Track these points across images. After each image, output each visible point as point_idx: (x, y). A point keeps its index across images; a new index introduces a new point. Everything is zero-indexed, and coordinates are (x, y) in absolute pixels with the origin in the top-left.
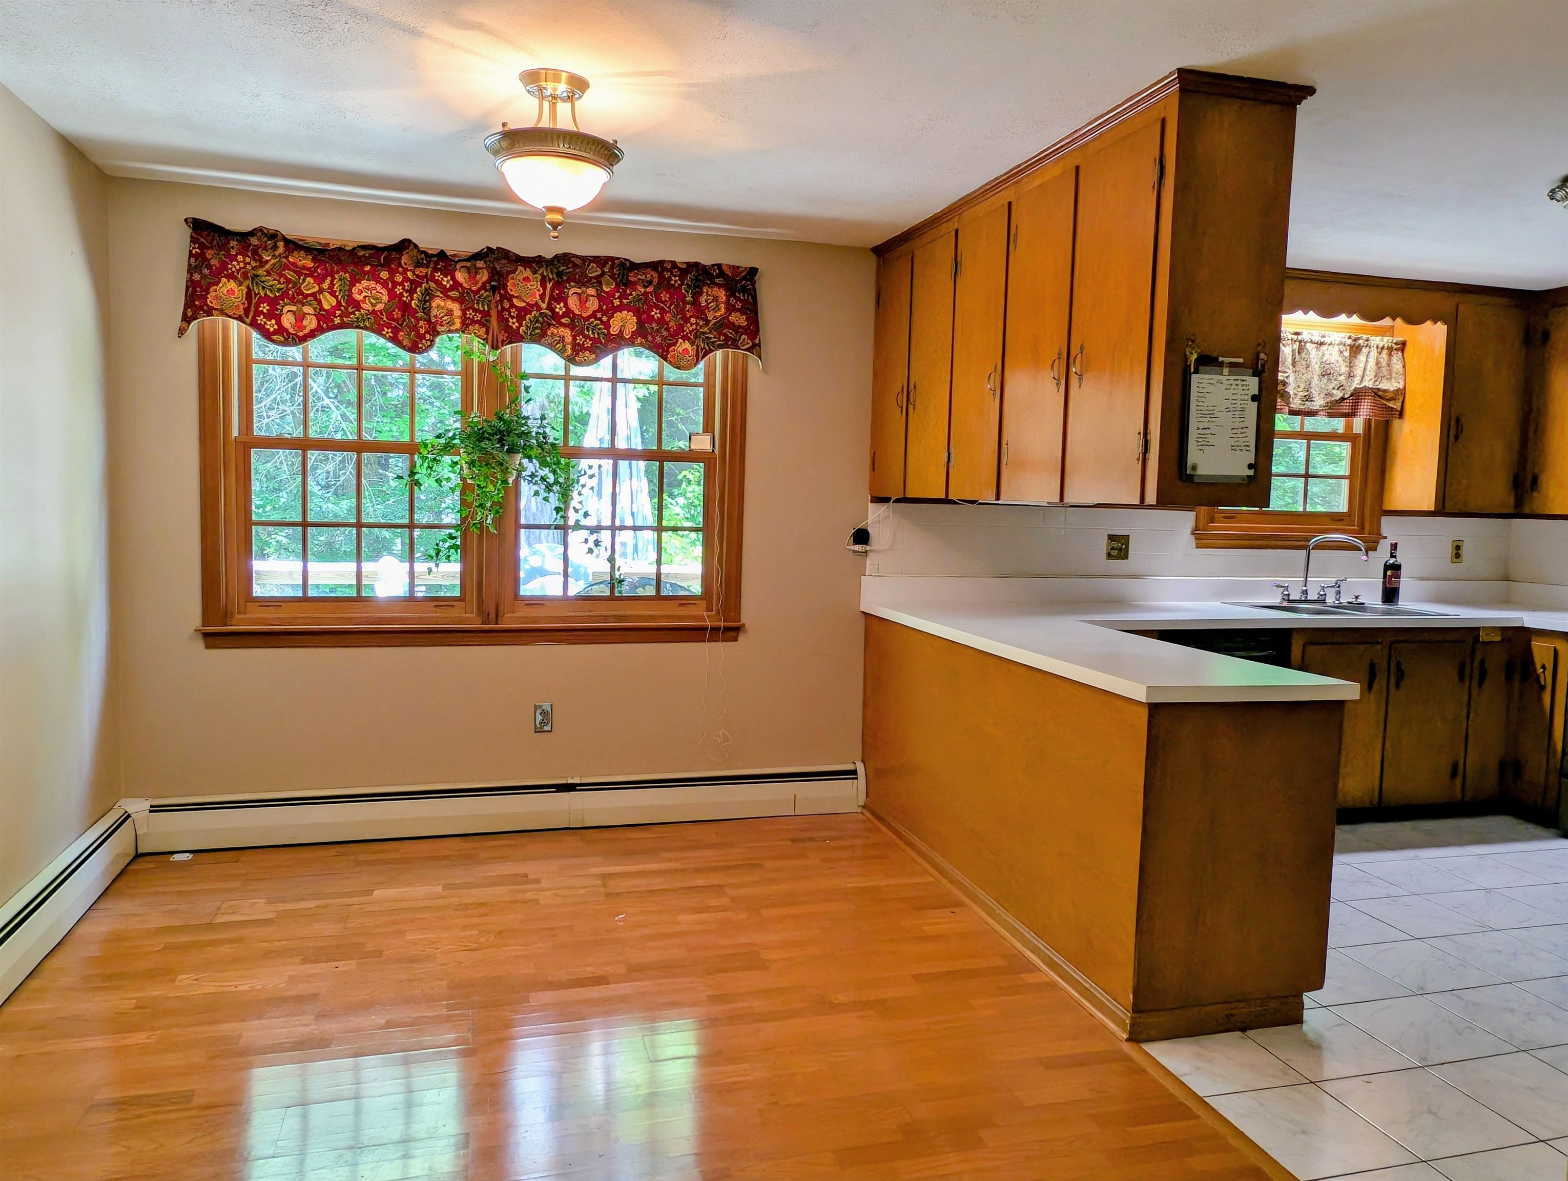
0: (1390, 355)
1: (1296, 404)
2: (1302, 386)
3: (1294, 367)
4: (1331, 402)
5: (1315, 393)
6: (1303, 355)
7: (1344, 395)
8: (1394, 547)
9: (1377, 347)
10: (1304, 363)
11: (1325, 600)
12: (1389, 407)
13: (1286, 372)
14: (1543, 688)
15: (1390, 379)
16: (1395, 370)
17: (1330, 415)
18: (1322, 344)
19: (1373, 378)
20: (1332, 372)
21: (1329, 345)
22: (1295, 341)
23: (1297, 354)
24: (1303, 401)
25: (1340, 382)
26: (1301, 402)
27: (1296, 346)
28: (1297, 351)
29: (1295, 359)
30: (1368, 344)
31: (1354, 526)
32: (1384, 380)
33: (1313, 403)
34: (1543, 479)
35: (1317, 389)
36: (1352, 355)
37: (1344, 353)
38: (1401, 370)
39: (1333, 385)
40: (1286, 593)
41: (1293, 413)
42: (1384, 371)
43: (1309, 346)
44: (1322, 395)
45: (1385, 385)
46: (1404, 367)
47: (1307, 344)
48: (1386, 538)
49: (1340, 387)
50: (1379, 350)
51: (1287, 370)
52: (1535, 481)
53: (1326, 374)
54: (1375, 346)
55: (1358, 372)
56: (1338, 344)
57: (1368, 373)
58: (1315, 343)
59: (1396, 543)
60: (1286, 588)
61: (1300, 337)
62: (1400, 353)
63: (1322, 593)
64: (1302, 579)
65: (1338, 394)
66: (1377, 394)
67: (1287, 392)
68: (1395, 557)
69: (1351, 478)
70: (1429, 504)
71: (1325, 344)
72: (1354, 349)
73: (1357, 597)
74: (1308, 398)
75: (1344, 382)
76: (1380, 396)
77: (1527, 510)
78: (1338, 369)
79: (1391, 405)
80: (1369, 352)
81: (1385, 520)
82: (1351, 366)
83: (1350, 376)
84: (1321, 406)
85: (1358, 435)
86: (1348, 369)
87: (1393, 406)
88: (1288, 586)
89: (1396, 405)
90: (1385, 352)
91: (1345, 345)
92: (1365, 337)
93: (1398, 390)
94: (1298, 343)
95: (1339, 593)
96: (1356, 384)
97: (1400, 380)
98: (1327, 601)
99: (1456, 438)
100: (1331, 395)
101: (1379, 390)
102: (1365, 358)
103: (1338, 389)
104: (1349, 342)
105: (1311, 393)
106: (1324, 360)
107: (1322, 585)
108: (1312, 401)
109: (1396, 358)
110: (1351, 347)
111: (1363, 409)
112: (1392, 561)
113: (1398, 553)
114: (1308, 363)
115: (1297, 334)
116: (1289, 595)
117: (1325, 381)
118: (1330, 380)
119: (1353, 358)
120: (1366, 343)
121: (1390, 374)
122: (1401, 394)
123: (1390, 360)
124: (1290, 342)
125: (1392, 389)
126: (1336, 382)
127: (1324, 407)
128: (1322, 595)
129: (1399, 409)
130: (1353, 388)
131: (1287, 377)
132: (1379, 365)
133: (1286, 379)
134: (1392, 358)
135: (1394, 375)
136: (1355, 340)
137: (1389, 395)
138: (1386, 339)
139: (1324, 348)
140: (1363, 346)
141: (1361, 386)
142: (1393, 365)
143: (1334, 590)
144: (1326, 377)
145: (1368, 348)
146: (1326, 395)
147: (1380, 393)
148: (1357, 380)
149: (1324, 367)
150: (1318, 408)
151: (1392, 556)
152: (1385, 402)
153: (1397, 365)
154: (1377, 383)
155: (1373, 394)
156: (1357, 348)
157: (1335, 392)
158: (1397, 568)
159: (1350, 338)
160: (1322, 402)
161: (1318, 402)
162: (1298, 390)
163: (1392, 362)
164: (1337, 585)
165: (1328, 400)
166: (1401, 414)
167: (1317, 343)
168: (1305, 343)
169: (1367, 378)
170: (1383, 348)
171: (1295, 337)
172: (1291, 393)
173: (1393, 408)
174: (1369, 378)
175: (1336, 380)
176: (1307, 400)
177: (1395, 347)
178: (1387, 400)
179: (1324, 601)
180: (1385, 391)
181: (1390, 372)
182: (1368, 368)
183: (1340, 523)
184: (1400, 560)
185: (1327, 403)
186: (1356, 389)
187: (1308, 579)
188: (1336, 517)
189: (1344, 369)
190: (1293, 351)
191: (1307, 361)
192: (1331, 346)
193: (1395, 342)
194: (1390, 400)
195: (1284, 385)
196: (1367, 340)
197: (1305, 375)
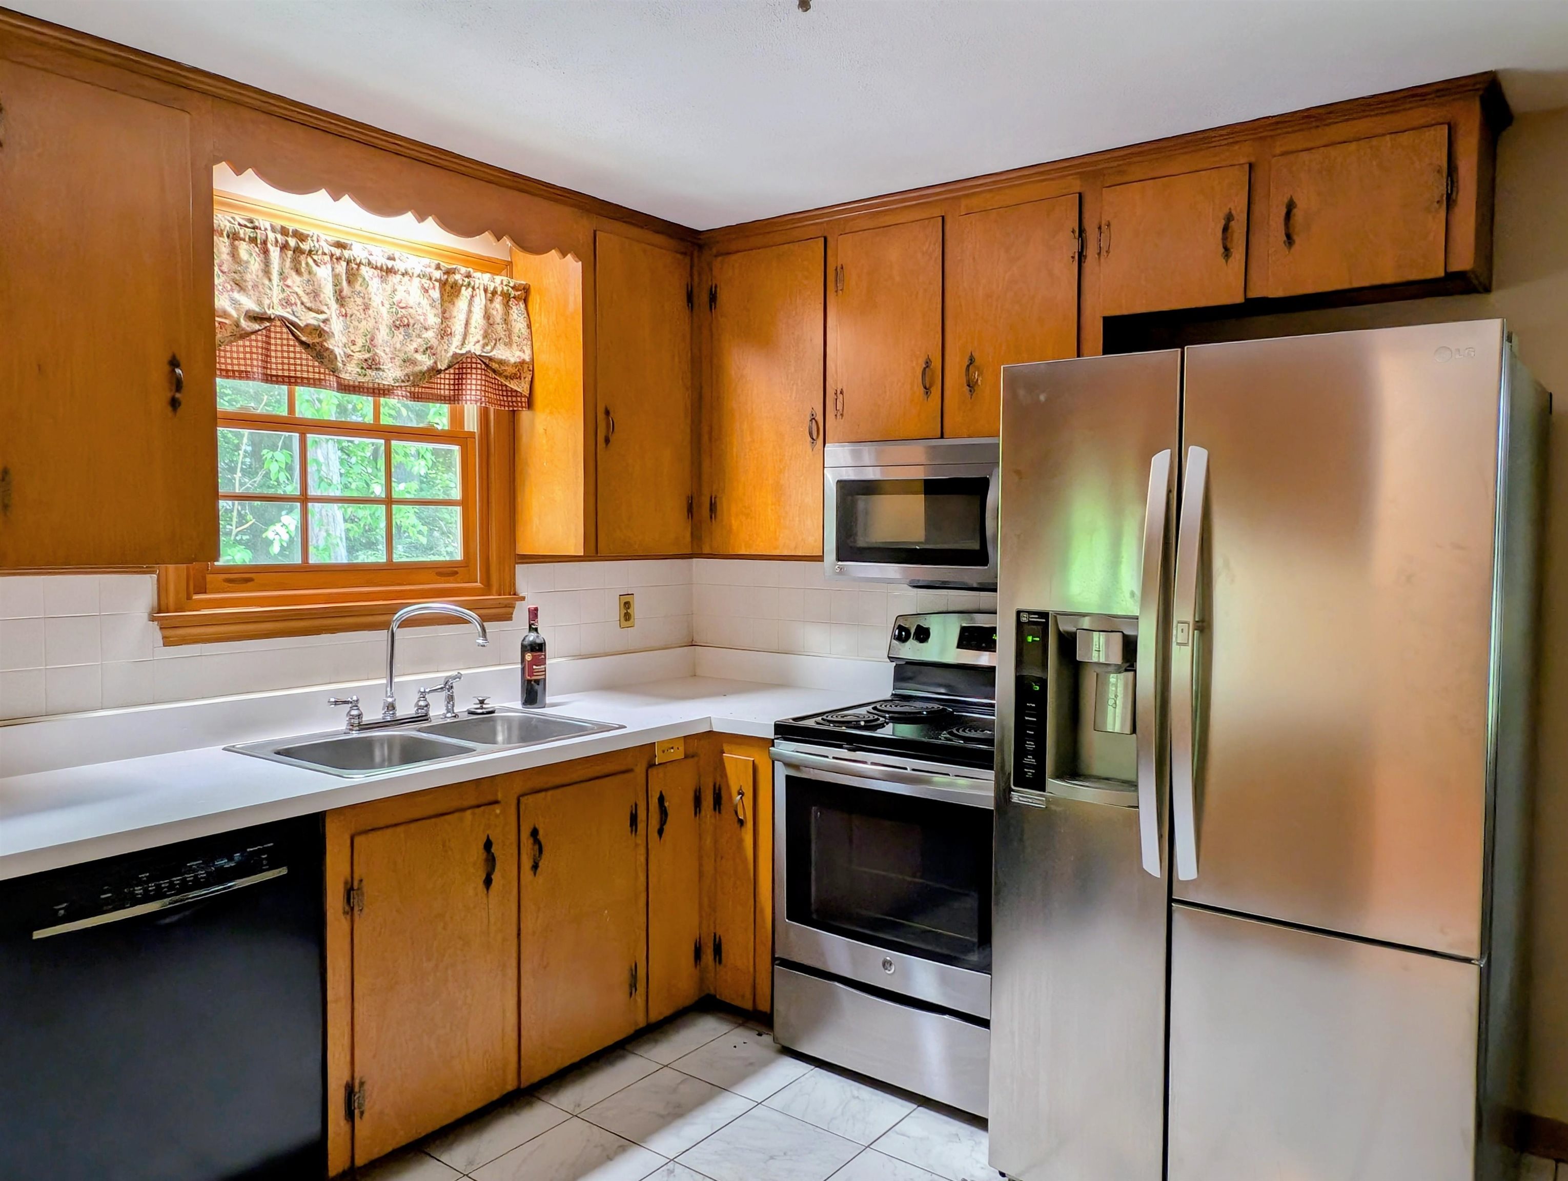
0: (507, 305)
1: (351, 372)
2: (360, 342)
3: (342, 305)
4: (415, 375)
5: (382, 355)
6: (358, 287)
7: (435, 363)
8: (534, 614)
9: (486, 290)
10: (359, 301)
11: (426, 715)
12: (512, 390)
13: (322, 312)
14: (741, 823)
15: (509, 344)
16: (516, 331)
17: (415, 397)
18: (390, 271)
19: (480, 338)
20: (412, 322)
21: (403, 275)
22: (339, 259)
23: (345, 283)
24: (362, 368)
25: (427, 341)
26: (359, 370)
27: (341, 268)
28: (344, 277)
29: (341, 291)
30: (469, 284)
31: (477, 582)
32: (500, 346)
33: (381, 373)
34: (723, 505)
35: (387, 350)
36: (446, 297)
37: (431, 292)
38: (525, 331)
39: (415, 345)
40: (355, 712)
41: (346, 388)
42: (500, 328)
43: (364, 270)
44: (398, 362)
45: (501, 353)
46: (529, 326)
47: (362, 267)
48: (523, 599)
49: (428, 349)
50: (489, 295)
51: (325, 309)
52: (713, 508)
53: (401, 324)
54: (482, 288)
55: (458, 327)
56: (419, 276)
57: (472, 330)
58: (376, 268)
59: (536, 609)
60: (355, 704)
61: (346, 253)
62: (522, 306)
63: (422, 703)
64: (384, 681)
65: (425, 362)
66: (488, 365)
67: (328, 349)
68: (536, 630)
69: (465, 503)
70: (574, 545)
71: (395, 273)
72: (448, 288)
73: (482, 702)
74: (372, 364)
75: (434, 342)
76: (494, 371)
77: (706, 550)
78: (422, 318)
79: (513, 385)
80: (472, 296)
81: (521, 570)
82: (445, 316)
83: (444, 333)
84: (396, 380)
85: (472, 434)
86: (440, 320)
87: (515, 388)
88: (357, 701)
89: (522, 387)
90: (498, 299)
91: (431, 279)
92: (463, 270)
93: (523, 362)
94: (344, 264)
95: (451, 698)
96: (454, 347)
97: (525, 348)
98: (431, 714)
99: (607, 441)
100: (414, 362)
101: (491, 359)
102: (467, 304)
103: (424, 352)
104: (437, 274)
105: (376, 354)
106: (395, 300)
107: (422, 690)
108: (378, 369)
109: (517, 312)
110: (443, 284)
111: (471, 390)
112: (532, 637)
113: (541, 624)
114: (366, 300)
115: (340, 245)
116: (359, 716)
117: (401, 337)
118: (407, 335)
119: (446, 304)
120: (466, 280)
121: (510, 337)
122: (524, 369)
123: (507, 313)
124: (327, 258)
125: (512, 360)
126: (419, 340)
127: (403, 381)
128: (421, 708)
129: (527, 393)
130: (451, 354)
131: (325, 321)
132: (491, 321)
133: (322, 325)
134: (511, 312)
135: (515, 338)
136: (448, 272)
137: (510, 370)
138: (498, 279)
139: (394, 279)
140: (462, 285)
141: (463, 351)
142: (513, 323)
143: (444, 694)
144: (402, 329)
145: (470, 289)
146: (404, 361)
147: (495, 366)
148: (456, 340)
149: (397, 313)
150: (392, 383)
151: (533, 629)
152: (503, 380)
153: (519, 324)
154: (489, 348)
155: (483, 366)
156: (452, 287)
157: (419, 357)
158: (537, 648)
159: (438, 267)
160: (399, 374)
161: (391, 374)
162: (353, 348)
163: (511, 317)
164: (448, 686)
165: (407, 371)
166: (530, 405)
167: (381, 269)
168: (359, 265)
169: (471, 339)
170: (494, 293)
171: (337, 252)
172: (338, 351)
173: (516, 391)
174: (475, 339)
175: (419, 336)
176: (370, 368)
177: (513, 293)
178: (506, 377)
179: (425, 718)
180: (501, 362)
181: (509, 331)
182: (473, 323)
183: (451, 578)
184: (545, 633)
185: (407, 375)
186: (455, 355)
187: (396, 680)
188: (446, 570)
189: (433, 320)
190: (336, 276)
191: (364, 298)
192: (407, 278)
193: (512, 284)
194: (512, 377)
195: (320, 336)
196: (468, 276)
197: (364, 322)
